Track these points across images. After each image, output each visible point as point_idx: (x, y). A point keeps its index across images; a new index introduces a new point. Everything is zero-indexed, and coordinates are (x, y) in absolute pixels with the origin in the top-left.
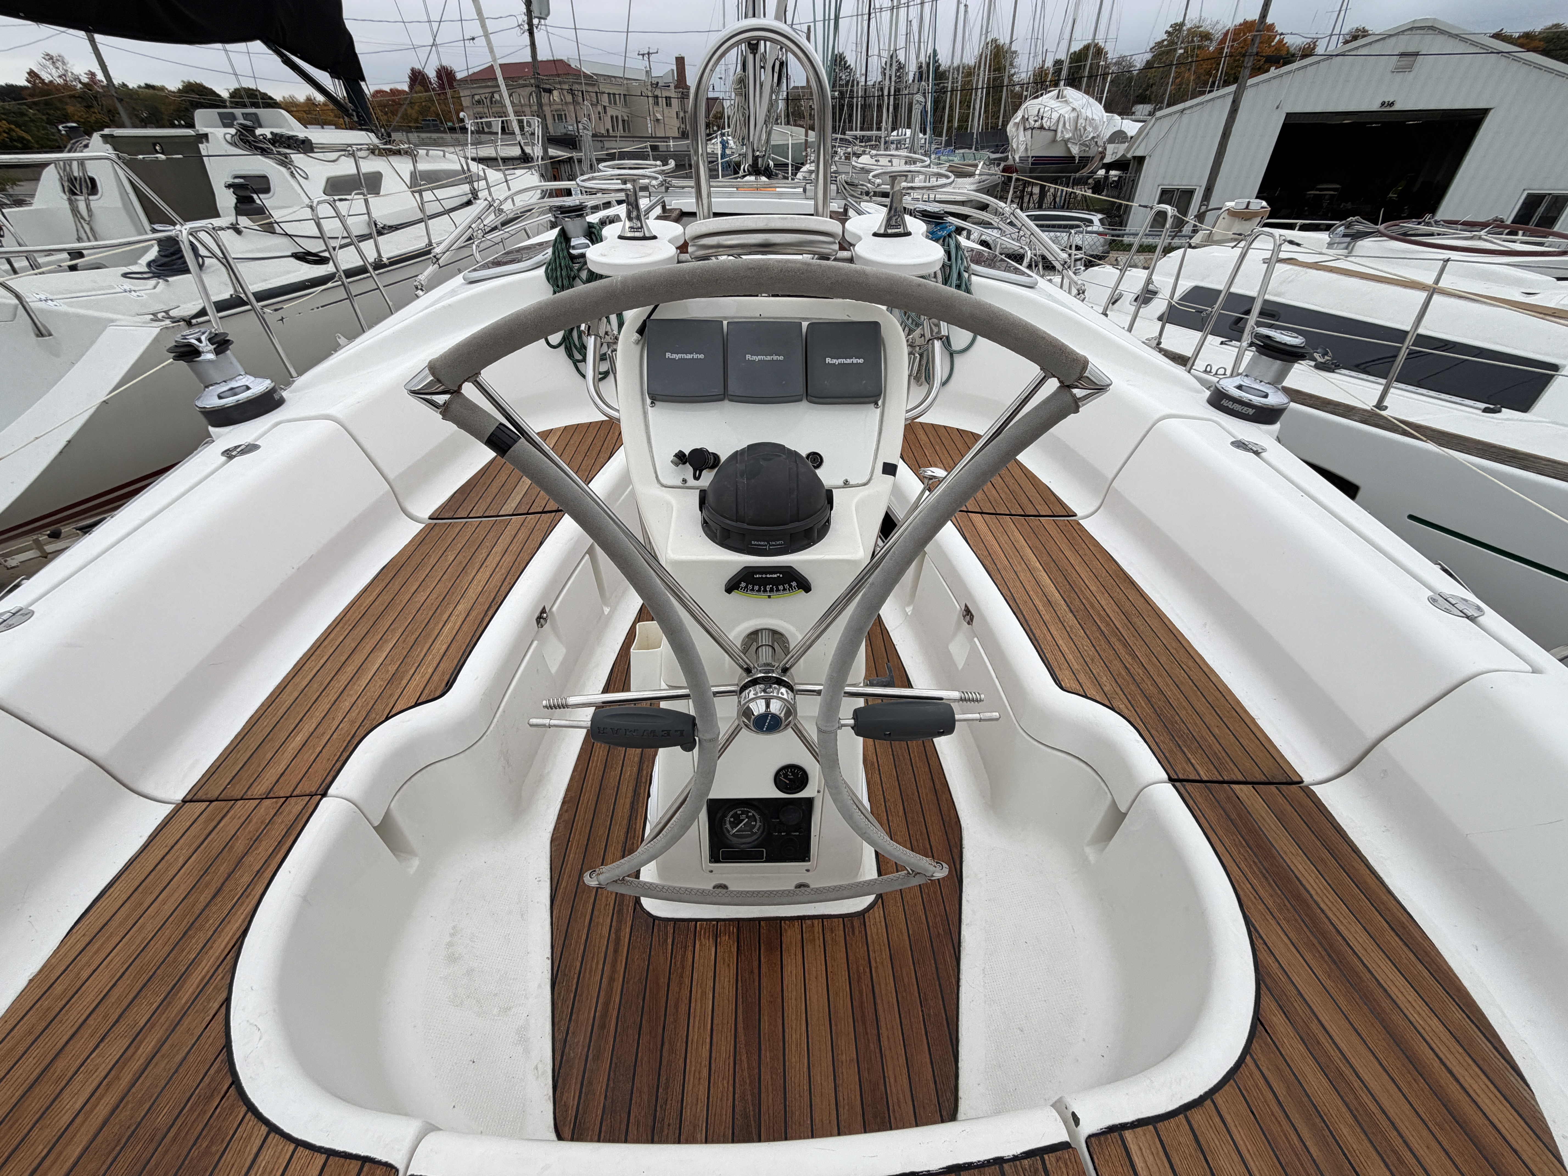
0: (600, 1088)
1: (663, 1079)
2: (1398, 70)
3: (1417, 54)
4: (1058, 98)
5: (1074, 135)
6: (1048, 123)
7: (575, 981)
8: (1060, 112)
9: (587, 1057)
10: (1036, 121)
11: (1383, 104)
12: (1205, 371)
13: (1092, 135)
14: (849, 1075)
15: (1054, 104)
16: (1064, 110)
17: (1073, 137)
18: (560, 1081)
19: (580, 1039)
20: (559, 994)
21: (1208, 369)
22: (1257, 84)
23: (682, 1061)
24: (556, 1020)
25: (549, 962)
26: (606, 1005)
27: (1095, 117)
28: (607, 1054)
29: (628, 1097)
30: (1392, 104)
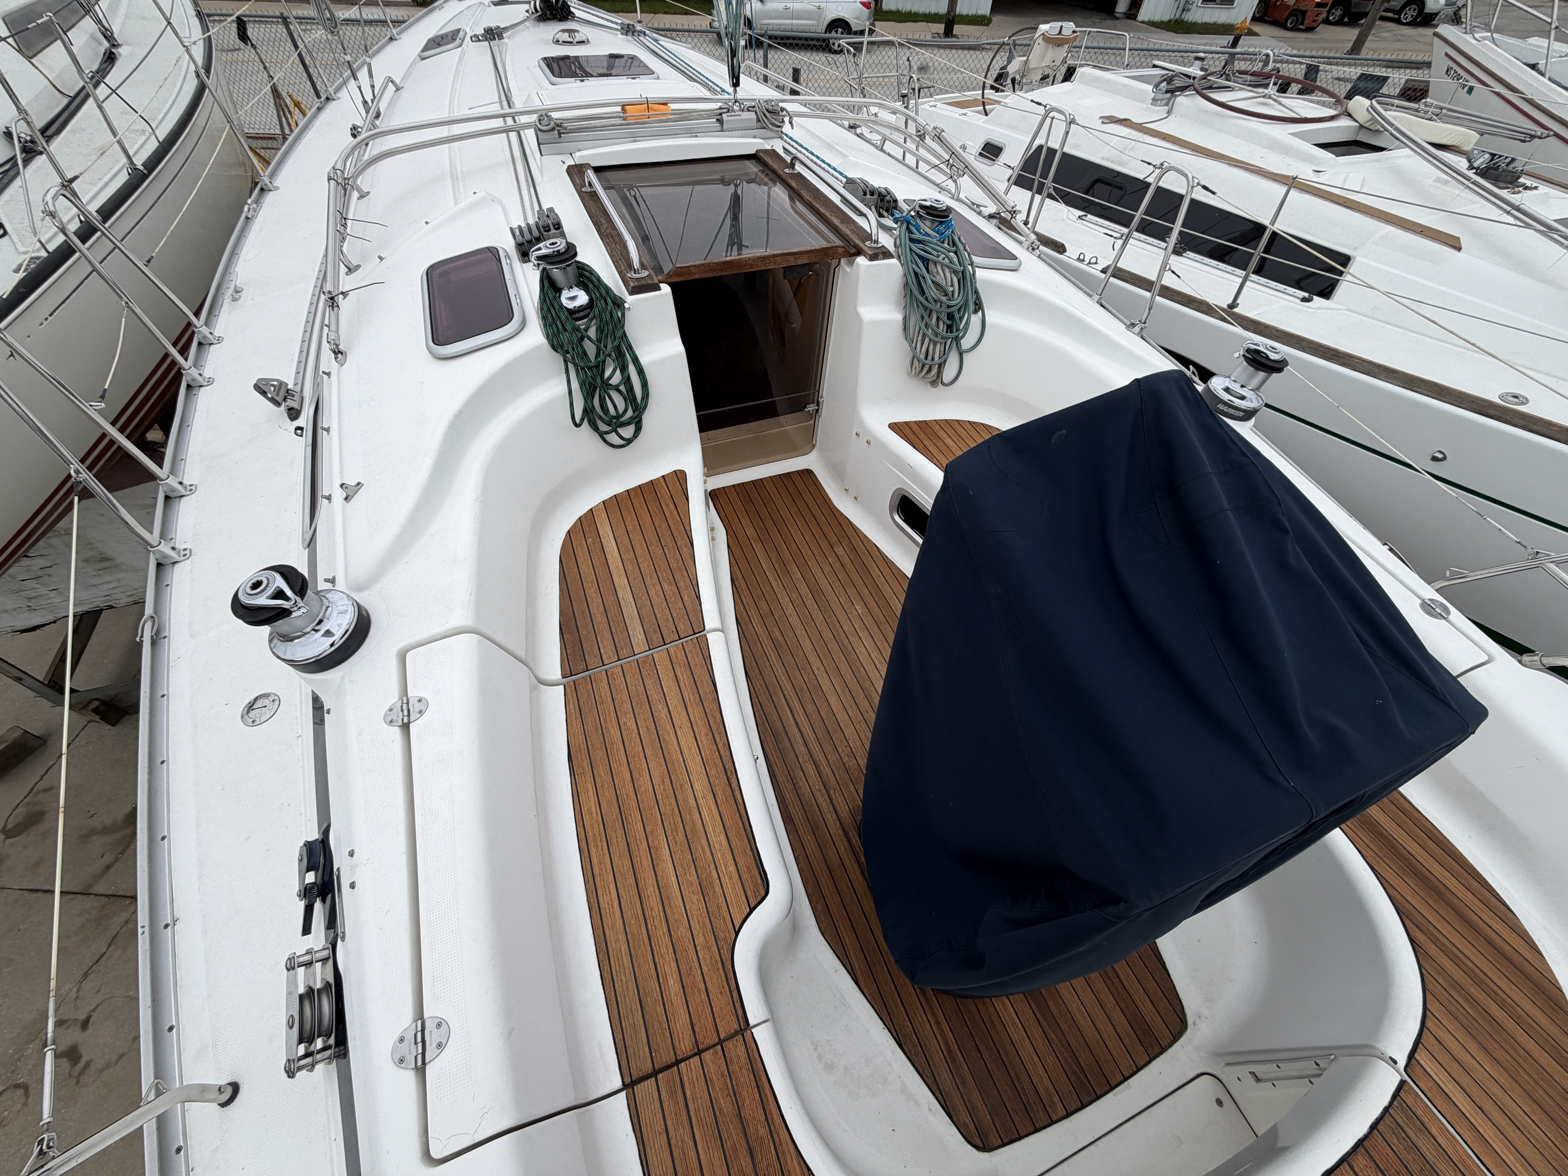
0: (979, 1103)
1: (1013, 1075)
7: (914, 1036)
9: (957, 1085)
12: (1079, 259)
14: (1117, 1015)
18: (951, 1111)
19: (945, 1076)
20: (910, 1051)
21: (1082, 257)
23: (1017, 1058)
24: (921, 1071)
25: (886, 1031)
26: (946, 1043)
28: (969, 1078)
29: (999, 1098)
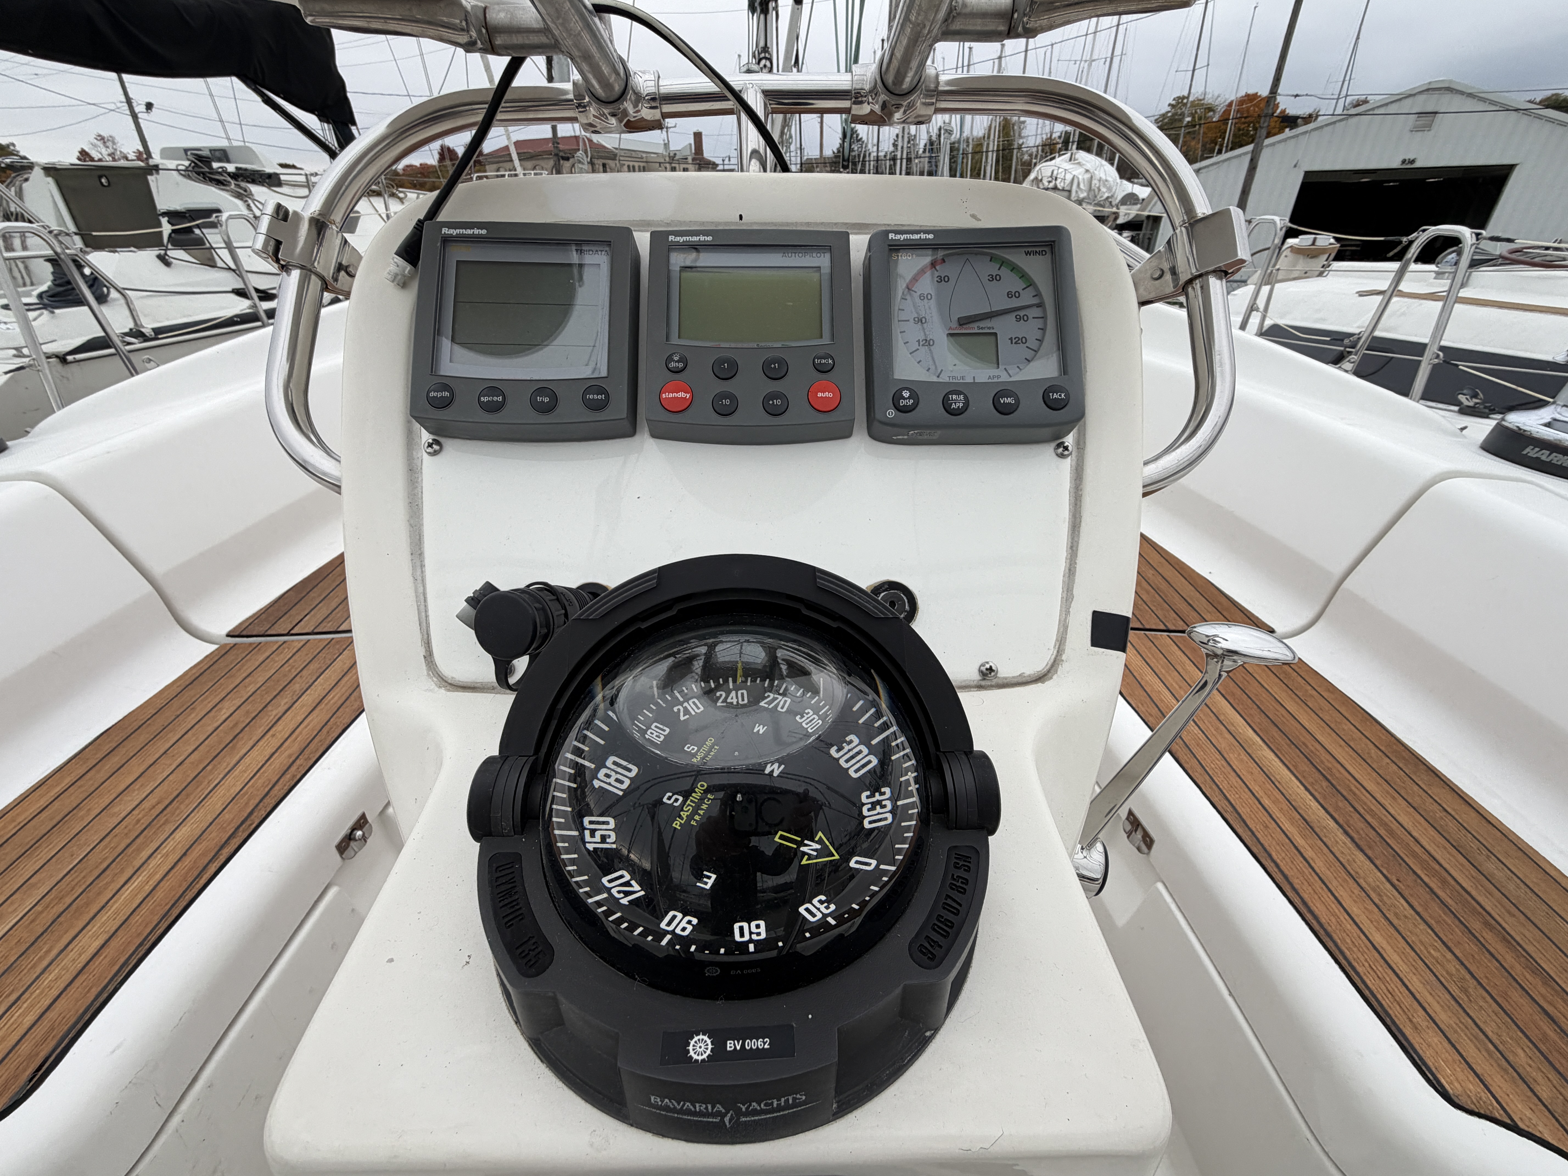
2: (1416, 129)
3: (1436, 113)
4: (1070, 160)
5: (1088, 195)
6: (1062, 184)
8: (1074, 173)
10: (1049, 182)
11: (1404, 162)
13: (1106, 195)
15: (1067, 166)
16: (1079, 172)
17: (1088, 197)
22: (1273, 144)
27: (1109, 179)
30: (1412, 162)
